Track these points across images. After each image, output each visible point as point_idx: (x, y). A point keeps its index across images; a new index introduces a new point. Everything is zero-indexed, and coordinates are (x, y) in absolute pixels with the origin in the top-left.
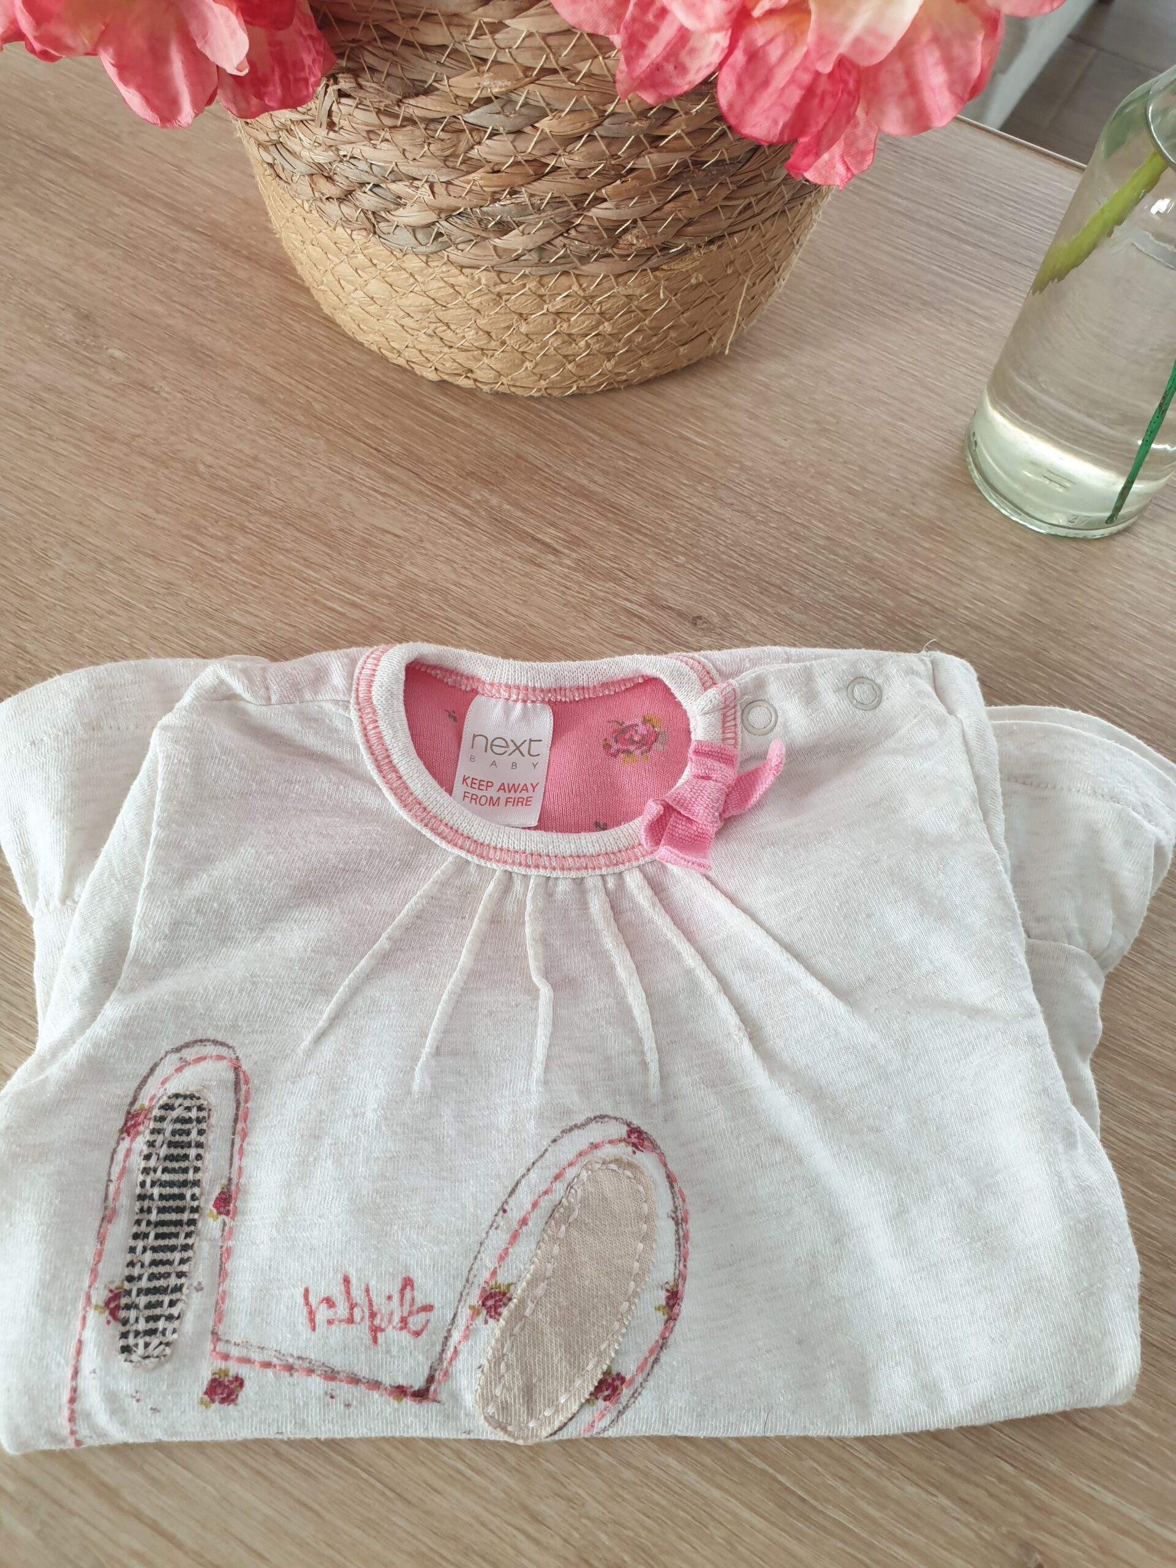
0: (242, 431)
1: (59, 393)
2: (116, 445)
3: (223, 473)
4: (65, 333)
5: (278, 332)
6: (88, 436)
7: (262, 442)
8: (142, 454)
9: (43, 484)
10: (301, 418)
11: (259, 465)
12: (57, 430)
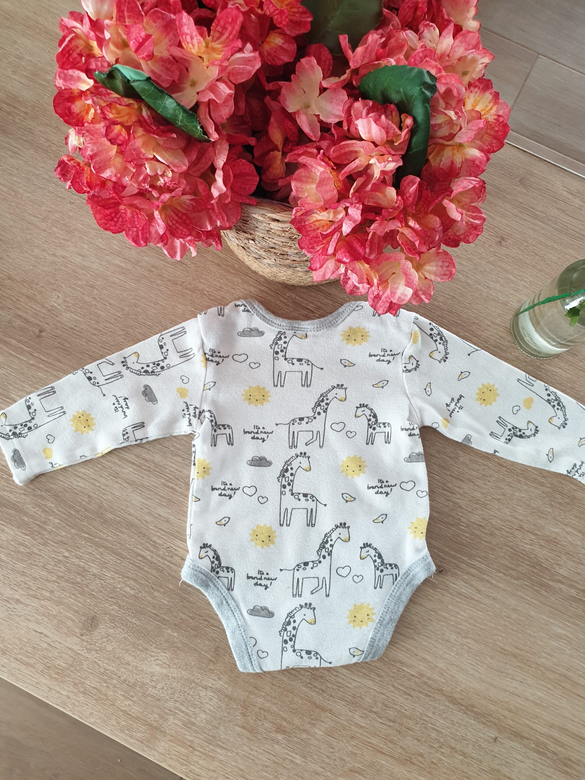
1: (157, 268)
2: (178, 286)
3: (212, 294)
6: (169, 283)
7: (222, 281)
8: (187, 289)
9: (160, 302)
10: (231, 271)
11: (222, 290)
12: (159, 282)
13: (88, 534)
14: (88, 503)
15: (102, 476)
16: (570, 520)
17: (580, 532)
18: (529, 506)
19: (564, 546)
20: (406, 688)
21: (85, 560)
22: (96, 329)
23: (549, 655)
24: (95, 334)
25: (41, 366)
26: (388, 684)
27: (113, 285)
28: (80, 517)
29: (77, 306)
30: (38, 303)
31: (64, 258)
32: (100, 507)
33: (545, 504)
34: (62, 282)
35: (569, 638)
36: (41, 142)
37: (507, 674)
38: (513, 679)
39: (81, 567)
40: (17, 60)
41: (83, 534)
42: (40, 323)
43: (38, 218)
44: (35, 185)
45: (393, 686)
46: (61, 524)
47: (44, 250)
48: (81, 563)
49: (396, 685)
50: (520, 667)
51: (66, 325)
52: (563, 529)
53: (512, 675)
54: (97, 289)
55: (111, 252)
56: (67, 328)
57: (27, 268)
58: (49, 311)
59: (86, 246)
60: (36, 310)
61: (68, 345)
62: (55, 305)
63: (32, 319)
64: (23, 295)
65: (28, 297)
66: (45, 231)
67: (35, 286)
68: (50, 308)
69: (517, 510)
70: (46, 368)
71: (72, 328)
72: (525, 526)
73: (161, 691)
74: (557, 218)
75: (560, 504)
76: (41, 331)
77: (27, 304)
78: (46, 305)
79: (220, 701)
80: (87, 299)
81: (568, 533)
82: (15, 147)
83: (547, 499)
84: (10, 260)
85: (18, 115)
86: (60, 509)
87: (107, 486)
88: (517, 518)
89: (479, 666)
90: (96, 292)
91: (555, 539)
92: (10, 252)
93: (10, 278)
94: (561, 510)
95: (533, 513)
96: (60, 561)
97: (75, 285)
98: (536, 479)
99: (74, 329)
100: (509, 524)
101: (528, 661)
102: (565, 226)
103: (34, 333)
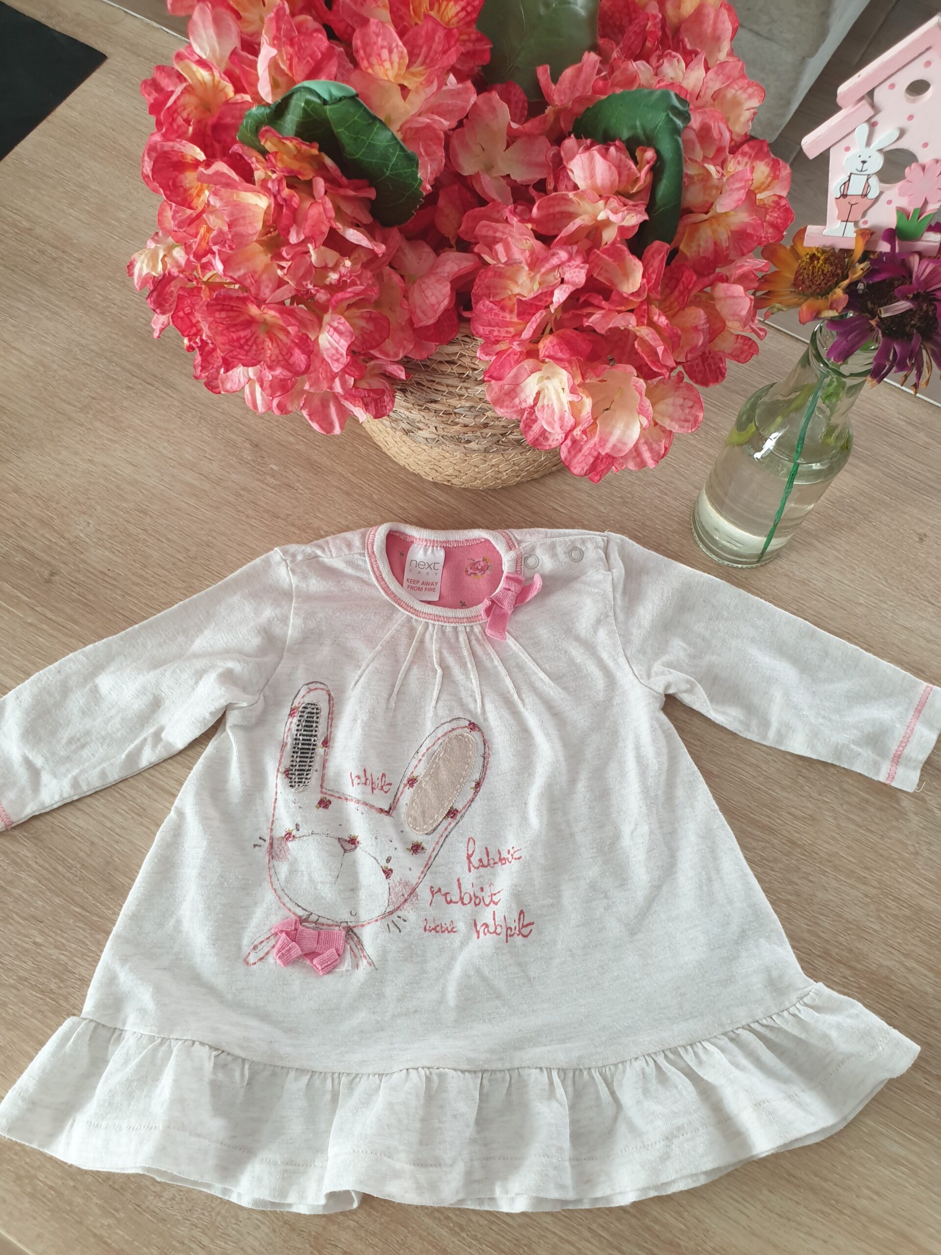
0: (340, 512)
1: (249, 492)
2: (280, 520)
4: (247, 456)
5: (352, 452)
6: (266, 515)
7: (350, 517)
8: (293, 525)
9: (248, 543)
10: (368, 504)
12: (250, 512)
13: (82, 907)
14: (88, 855)
15: (118, 812)
16: (913, 948)
17: (931, 970)
18: (840, 916)
19: (902, 992)
20: (613, 1235)
21: (70, 952)
22: (141, 576)
23: (878, 1193)
24: (138, 585)
25: (45, 627)
26: (581, 1225)
27: (178, 512)
28: (71, 876)
29: (117, 539)
30: (55, 531)
31: (105, 466)
32: (108, 863)
33: (868, 915)
34: (97, 502)
35: (912, 1163)
36: (96, 300)
37: (799, 1224)
38: (811, 1235)
39: (61, 964)
40: (77, 189)
41: (73, 907)
42: (53, 562)
43: (74, 406)
44: (77, 359)
45: (590, 1230)
46: (37, 887)
47: (76, 454)
48: (62, 957)
49: (594, 1226)
50: (823, 1213)
51: (94, 568)
52: (901, 963)
53: (808, 1226)
54: (151, 517)
55: (180, 464)
56: (96, 572)
57: (46, 478)
58: (70, 543)
59: (142, 452)
60: (50, 541)
61: (91, 597)
62: (82, 535)
63: (42, 555)
64: (33, 517)
65: (41, 521)
66: (82, 425)
67: (54, 505)
68: (72, 539)
69: (819, 922)
70: (51, 631)
71: (102, 572)
72: (834, 951)
73: (169, 1203)
74: (889, 458)
75: (894, 916)
76: (52, 574)
77: (36, 531)
78: (67, 535)
79: (274, 1231)
80: (132, 529)
81: (910, 970)
82: (57, 306)
83: (873, 907)
84: (21, 465)
85: (68, 262)
86: (40, 861)
87: (123, 828)
88: (819, 937)
89: (747, 1205)
90: (148, 520)
91: (887, 977)
92: (23, 453)
93: (17, 490)
94: (896, 927)
95: (848, 929)
96: (27, 950)
97: (117, 507)
98: (853, 872)
99: (106, 574)
100: (806, 945)
101: (837, 1201)
102: (902, 471)
103: (42, 576)
